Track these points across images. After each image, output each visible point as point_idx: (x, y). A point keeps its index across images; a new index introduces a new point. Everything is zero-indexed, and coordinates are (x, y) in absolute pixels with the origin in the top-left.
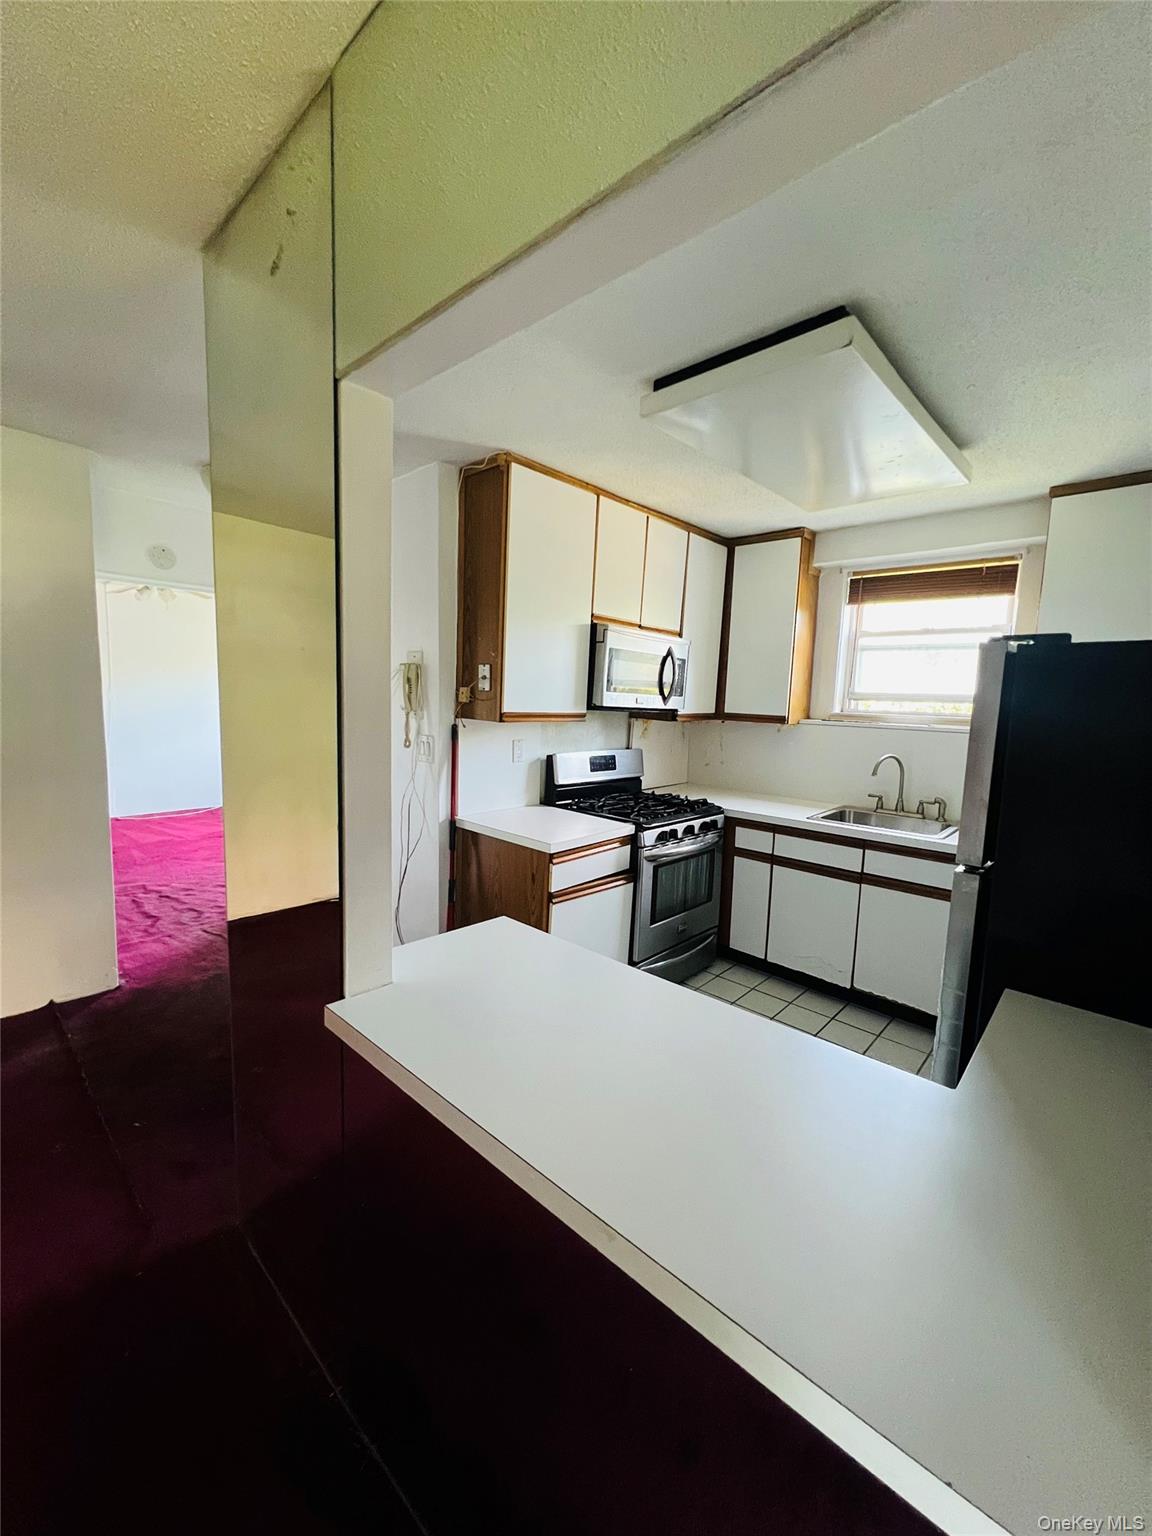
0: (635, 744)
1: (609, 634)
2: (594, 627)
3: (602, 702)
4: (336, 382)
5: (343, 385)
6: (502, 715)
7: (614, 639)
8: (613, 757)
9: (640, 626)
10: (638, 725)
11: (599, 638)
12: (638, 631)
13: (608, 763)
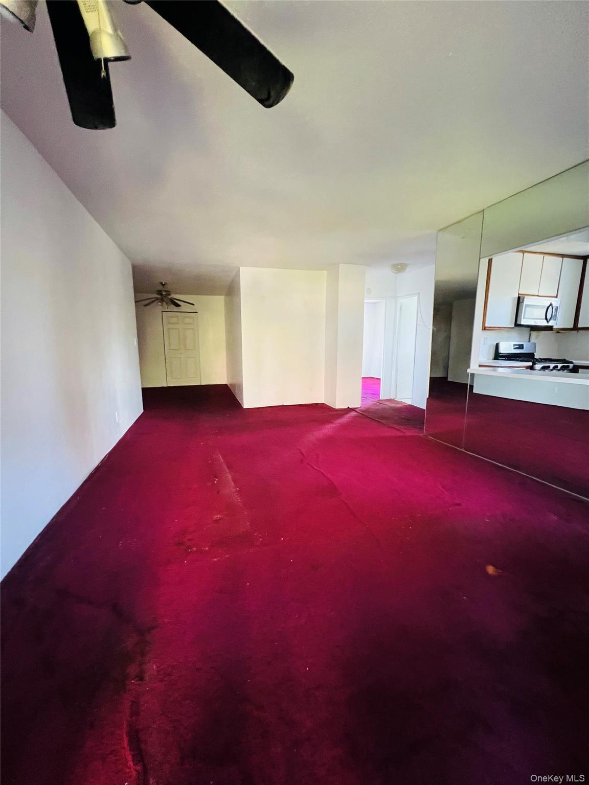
0: (533, 340)
1: (525, 299)
2: (519, 298)
3: (521, 322)
4: (480, 259)
5: (481, 260)
6: (485, 327)
7: (527, 301)
8: (523, 345)
9: (538, 296)
10: (534, 334)
11: (521, 300)
12: (538, 297)
13: (521, 347)
